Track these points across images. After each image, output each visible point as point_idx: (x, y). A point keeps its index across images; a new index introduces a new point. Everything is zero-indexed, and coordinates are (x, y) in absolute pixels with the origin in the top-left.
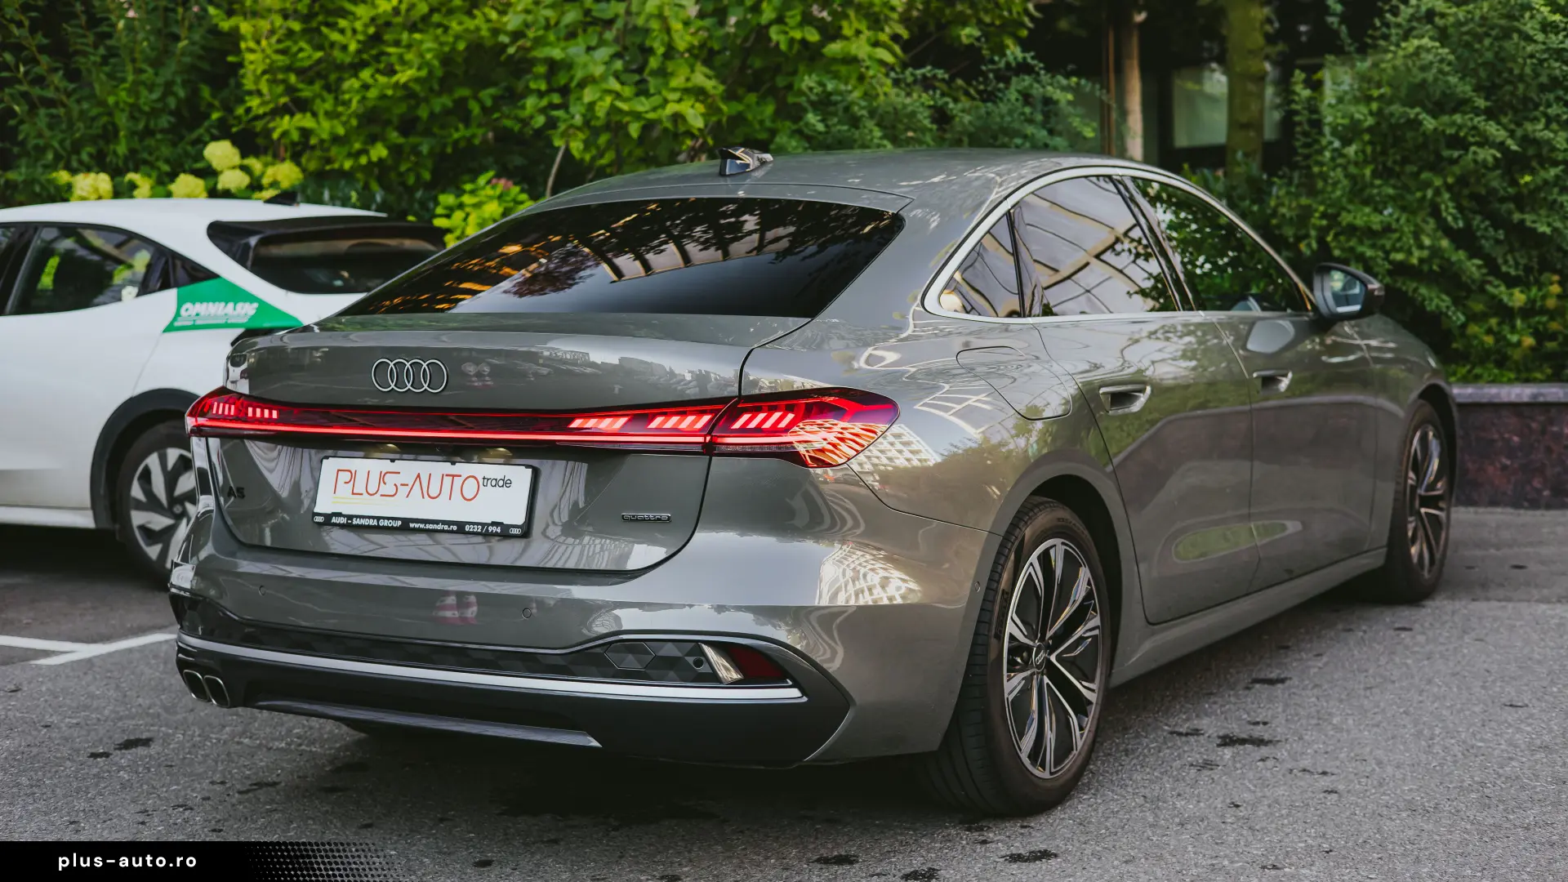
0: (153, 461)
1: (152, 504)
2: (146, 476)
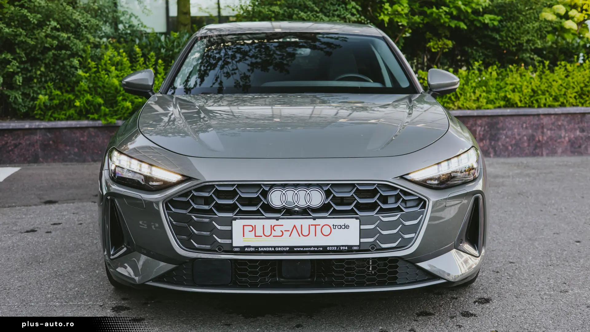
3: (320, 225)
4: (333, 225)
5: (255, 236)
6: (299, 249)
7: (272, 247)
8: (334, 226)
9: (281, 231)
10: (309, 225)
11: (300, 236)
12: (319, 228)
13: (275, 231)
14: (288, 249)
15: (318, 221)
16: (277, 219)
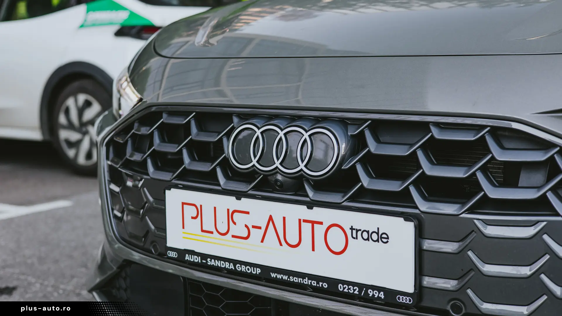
0: (70, 102)
1: (71, 126)
2: (67, 112)
3: (321, 223)
4: (352, 229)
5: (203, 231)
6: (279, 276)
7: (230, 261)
8: (354, 232)
9: (246, 226)
10: (300, 220)
11: (281, 245)
12: (320, 230)
13: (235, 223)
14: (259, 271)
15: (318, 213)
16: (239, 195)
